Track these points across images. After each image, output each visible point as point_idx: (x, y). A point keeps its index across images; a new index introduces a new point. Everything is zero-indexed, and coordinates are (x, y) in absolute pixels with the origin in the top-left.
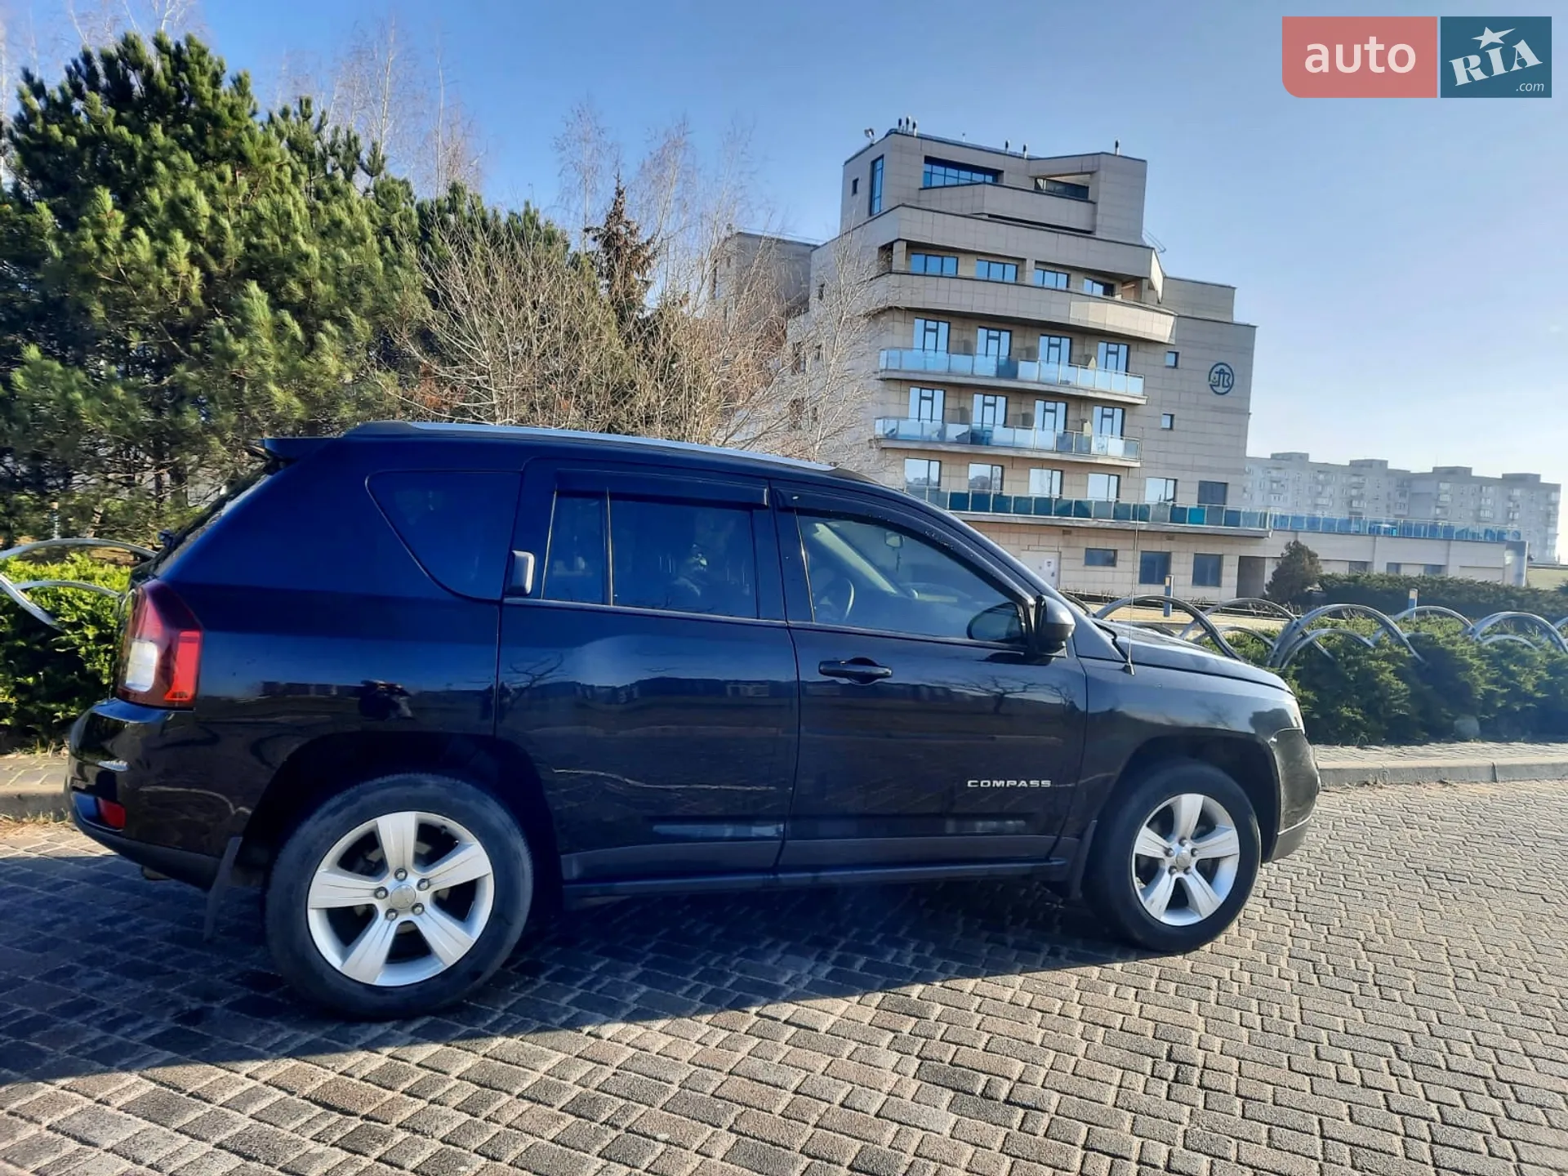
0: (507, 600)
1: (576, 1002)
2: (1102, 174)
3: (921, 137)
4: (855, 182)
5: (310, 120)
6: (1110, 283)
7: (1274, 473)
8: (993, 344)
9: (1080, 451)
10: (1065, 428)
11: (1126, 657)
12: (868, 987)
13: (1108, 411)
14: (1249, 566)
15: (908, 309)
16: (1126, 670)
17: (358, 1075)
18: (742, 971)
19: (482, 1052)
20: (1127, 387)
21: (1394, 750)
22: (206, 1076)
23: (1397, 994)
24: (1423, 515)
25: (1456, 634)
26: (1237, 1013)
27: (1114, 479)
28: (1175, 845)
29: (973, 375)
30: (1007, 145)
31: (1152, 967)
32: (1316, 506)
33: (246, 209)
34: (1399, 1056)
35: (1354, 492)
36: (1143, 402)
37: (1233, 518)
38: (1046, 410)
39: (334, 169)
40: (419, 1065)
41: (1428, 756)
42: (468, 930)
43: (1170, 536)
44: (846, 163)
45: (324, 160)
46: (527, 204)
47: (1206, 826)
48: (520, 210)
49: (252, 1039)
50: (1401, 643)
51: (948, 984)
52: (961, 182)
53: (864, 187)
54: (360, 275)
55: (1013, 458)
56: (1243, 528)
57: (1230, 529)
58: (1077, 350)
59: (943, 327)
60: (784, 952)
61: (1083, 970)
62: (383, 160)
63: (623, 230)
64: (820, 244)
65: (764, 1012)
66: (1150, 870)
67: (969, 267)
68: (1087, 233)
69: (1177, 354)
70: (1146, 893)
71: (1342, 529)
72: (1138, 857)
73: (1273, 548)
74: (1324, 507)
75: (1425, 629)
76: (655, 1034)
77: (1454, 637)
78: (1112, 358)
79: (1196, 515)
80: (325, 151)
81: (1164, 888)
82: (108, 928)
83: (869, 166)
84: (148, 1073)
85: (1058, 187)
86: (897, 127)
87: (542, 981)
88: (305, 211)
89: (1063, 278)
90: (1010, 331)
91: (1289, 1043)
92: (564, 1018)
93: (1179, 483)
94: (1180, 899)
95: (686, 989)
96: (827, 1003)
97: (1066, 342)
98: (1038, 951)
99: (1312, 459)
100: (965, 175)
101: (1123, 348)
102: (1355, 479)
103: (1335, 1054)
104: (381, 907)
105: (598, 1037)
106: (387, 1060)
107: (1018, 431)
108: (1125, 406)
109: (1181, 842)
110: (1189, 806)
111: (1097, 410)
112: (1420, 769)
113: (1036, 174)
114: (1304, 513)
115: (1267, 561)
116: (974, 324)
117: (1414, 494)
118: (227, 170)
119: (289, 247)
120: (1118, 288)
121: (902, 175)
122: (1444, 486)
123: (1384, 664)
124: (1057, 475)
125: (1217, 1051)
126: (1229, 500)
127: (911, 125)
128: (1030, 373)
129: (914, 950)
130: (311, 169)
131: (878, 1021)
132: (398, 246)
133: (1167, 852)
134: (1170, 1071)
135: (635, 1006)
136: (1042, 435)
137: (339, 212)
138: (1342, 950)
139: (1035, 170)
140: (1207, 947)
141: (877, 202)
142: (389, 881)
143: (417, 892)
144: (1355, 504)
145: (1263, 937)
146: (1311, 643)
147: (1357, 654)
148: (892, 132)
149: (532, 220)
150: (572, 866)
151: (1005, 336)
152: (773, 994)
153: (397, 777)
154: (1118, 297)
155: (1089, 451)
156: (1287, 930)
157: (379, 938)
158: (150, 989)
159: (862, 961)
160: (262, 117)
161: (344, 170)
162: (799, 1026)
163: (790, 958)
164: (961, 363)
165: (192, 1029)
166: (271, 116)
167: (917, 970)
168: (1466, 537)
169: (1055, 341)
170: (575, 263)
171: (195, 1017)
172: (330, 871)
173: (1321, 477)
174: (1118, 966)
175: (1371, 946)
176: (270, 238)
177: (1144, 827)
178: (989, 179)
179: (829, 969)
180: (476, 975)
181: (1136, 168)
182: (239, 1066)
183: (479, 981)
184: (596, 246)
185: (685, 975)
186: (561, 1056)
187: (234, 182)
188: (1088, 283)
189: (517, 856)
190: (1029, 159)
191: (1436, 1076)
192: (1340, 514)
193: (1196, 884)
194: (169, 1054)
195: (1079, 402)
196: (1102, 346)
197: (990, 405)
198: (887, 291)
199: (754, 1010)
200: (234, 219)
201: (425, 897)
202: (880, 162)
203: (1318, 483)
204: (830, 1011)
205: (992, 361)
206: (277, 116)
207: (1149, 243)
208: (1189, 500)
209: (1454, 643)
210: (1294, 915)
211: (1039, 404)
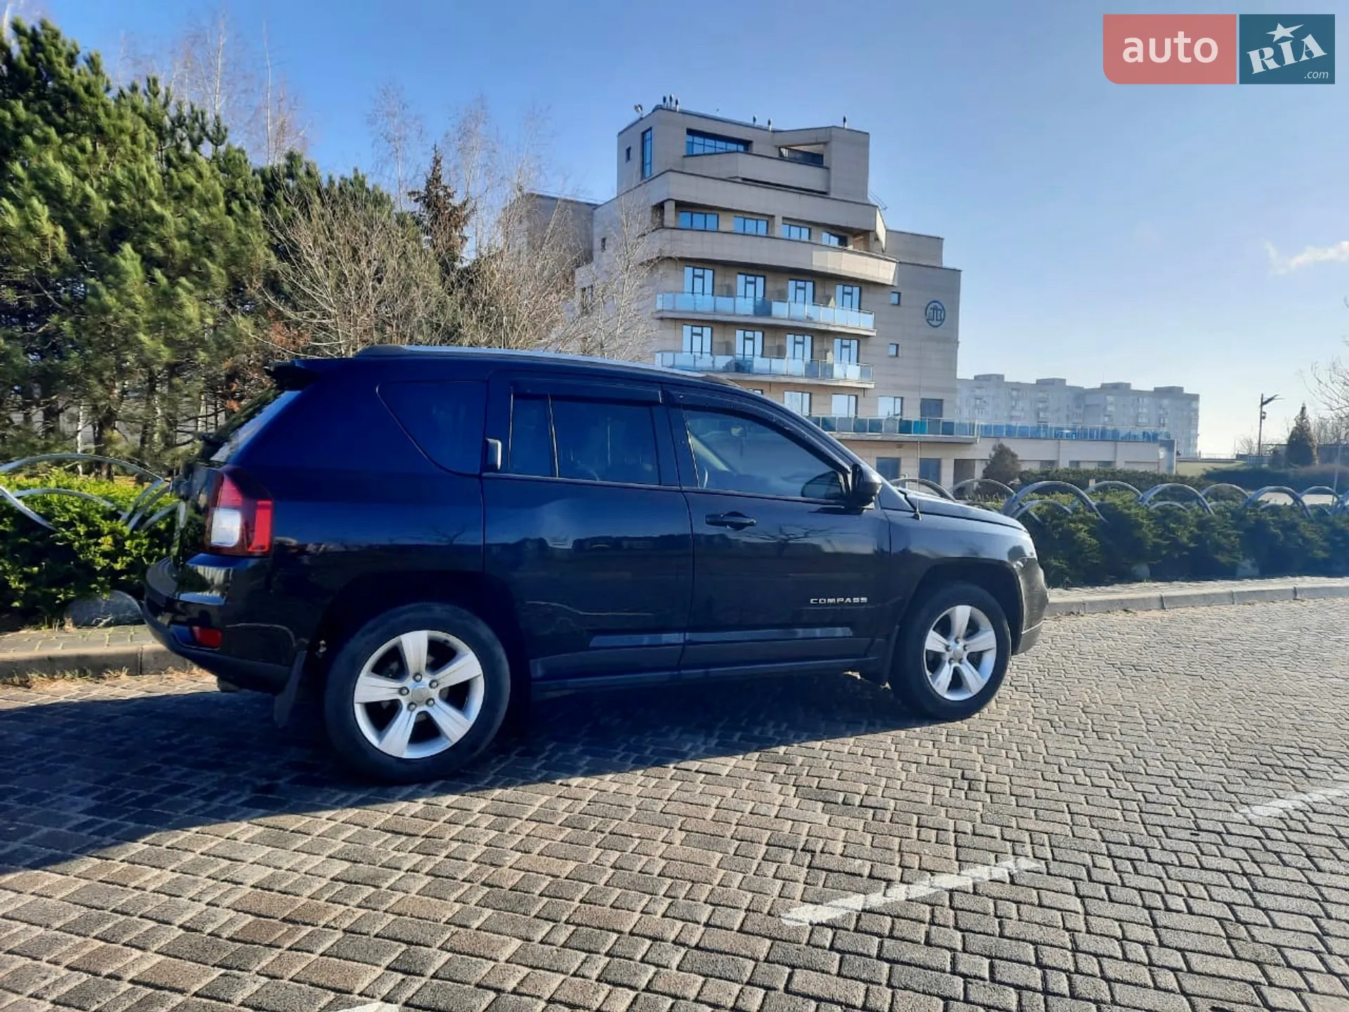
0: (485, 474)
1: (544, 767)
2: (834, 145)
3: (683, 113)
4: (628, 150)
5: (159, 96)
6: (845, 235)
7: (978, 392)
8: (751, 288)
9: (824, 376)
10: (812, 357)
11: (915, 509)
12: (745, 750)
13: (846, 342)
14: (962, 468)
15: (681, 259)
16: (916, 517)
17: (408, 815)
18: (655, 745)
19: (490, 798)
20: (862, 323)
21: (1089, 590)
22: (297, 821)
23: (1109, 736)
24: (1096, 423)
25: (1131, 501)
26: (1004, 751)
27: (853, 398)
28: (952, 643)
29: (734, 314)
30: (754, 120)
31: (941, 730)
32: (1011, 418)
33: (105, 175)
34: (1114, 769)
35: (1041, 405)
36: (874, 334)
37: (948, 428)
38: (796, 343)
39: (182, 140)
40: (448, 807)
41: (1113, 592)
42: (467, 718)
43: (900, 444)
44: (620, 134)
45: (173, 132)
46: (356, 170)
47: (973, 629)
48: (350, 175)
49: (318, 799)
50: (1091, 509)
51: (803, 744)
52: (718, 150)
53: (636, 154)
54: (213, 233)
55: (770, 383)
56: (957, 436)
57: (947, 438)
58: (819, 292)
59: (709, 274)
60: (681, 733)
61: (893, 733)
62: (226, 130)
63: (441, 193)
64: (599, 203)
65: (679, 766)
66: (936, 662)
67: (728, 223)
68: (823, 194)
69: (899, 294)
70: (934, 678)
71: (1033, 435)
72: (927, 651)
73: (982, 451)
74: (1018, 418)
75: (1109, 499)
76: (609, 782)
77: (1128, 504)
78: (847, 298)
79: (920, 427)
80: (173, 124)
81: (945, 675)
82: (166, 742)
83: (640, 137)
84: (254, 821)
85: (799, 156)
86: (662, 103)
87: (513, 757)
88: (158, 176)
89: (805, 232)
90: (764, 277)
91: (1041, 766)
92: (539, 776)
93: (905, 401)
94: (957, 682)
95: (619, 757)
96: (722, 760)
97: (810, 285)
98: (861, 723)
99: (1007, 379)
100: (721, 144)
101: (856, 290)
102: (1041, 395)
103: (1073, 770)
104: (404, 701)
105: (568, 785)
106: (423, 806)
107: (773, 360)
108: (859, 338)
109: (957, 642)
110: (962, 614)
111: (837, 341)
112: (1110, 601)
113: (779, 145)
114: (1003, 422)
115: (977, 463)
116: (735, 271)
117: (1087, 406)
118: (88, 143)
119: (146, 210)
120: (850, 240)
121: (670, 145)
122: (1110, 399)
123: (1080, 526)
124: (807, 396)
125: (994, 772)
126: (945, 413)
127: (674, 102)
128: (781, 312)
129: (773, 727)
130: (161, 138)
131: (760, 768)
132: (245, 208)
133: (947, 648)
134: (965, 785)
135: (586, 768)
136: (793, 363)
137: (190, 178)
138: (1068, 713)
139: (779, 139)
140: (977, 715)
141: (647, 168)
142: (409, 682)
143: (430, 690)
144: (1042, 415)
145: (1013, 708)
146: (1027, 512)
147: (1060, 519)
148: (658, 108)
149: (362, 184)
150: (538, 669)
151: (760, 281)
152: (683, 757)
153: (413, 605)
154: (850, 247)
155: (832, 376)
156: (1030, 704)
157: (404, 724)
158: (224, 776)
159: (738, 735)
160: (114, 93)
161: (191, 140)
162: (706, 773)
163: (685, 736)
164: (725, 304)
165: (270, 796)
166: (121, 91)
167: (778, 739)
168: (1131, 438)
169: (801, 284)
170: (401, 221)
171: (268, 789)
172: (368, 675)
173: (1014, 393)
174: (918, 729)
175: (1088, 710)
176: (128, 201)
177: (931, 631)
178: (741, 148)
179: (716, 741)
180: (474, 748)
181: (860, 140)
182: (319, 814)
183: (476, 754)
184: (417, 208)
185: (616, 748)
186: (547, 797)
187: (95, 152)
188: (825, 235)
189: (500, 661)
190: (774, 132)
191: (1139, 778)
192: (1029, 423)
193: (967, 671)
194: (262, 811)
195: (823, 335)
196: (839, 288)
197: (750, 339)
198: (660, 244)
199: (672, 766)
200: (96, 184)
201: (435, 693)
202: (649, 133)
203: (1012, 398)
204: (726, 765)
205: (750, 301)
206: (127, 92)
207: (873, 202)
208: (913, 415)
209: (1129, 508)
210: (1033, 695)
211: (790, 338)
